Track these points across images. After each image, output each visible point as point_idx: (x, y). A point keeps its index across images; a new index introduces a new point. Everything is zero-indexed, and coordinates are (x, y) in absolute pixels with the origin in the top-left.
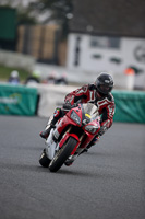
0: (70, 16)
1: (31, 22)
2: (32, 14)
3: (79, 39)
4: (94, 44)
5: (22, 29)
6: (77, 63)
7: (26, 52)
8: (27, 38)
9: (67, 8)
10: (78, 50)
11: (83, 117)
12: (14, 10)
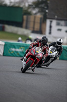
0: (47, 11)
1: (29, 14)
2: (29, 10)
3: (51, 22)
4: (58, 24)
5: (25, 17)
6: (50, 33)
7: (27, 28)
8: (27, 21)
9: (46, 7)
10: (51, 27)
11: (36, 52)
12: (22, 8)
